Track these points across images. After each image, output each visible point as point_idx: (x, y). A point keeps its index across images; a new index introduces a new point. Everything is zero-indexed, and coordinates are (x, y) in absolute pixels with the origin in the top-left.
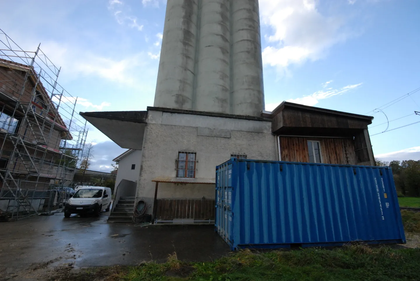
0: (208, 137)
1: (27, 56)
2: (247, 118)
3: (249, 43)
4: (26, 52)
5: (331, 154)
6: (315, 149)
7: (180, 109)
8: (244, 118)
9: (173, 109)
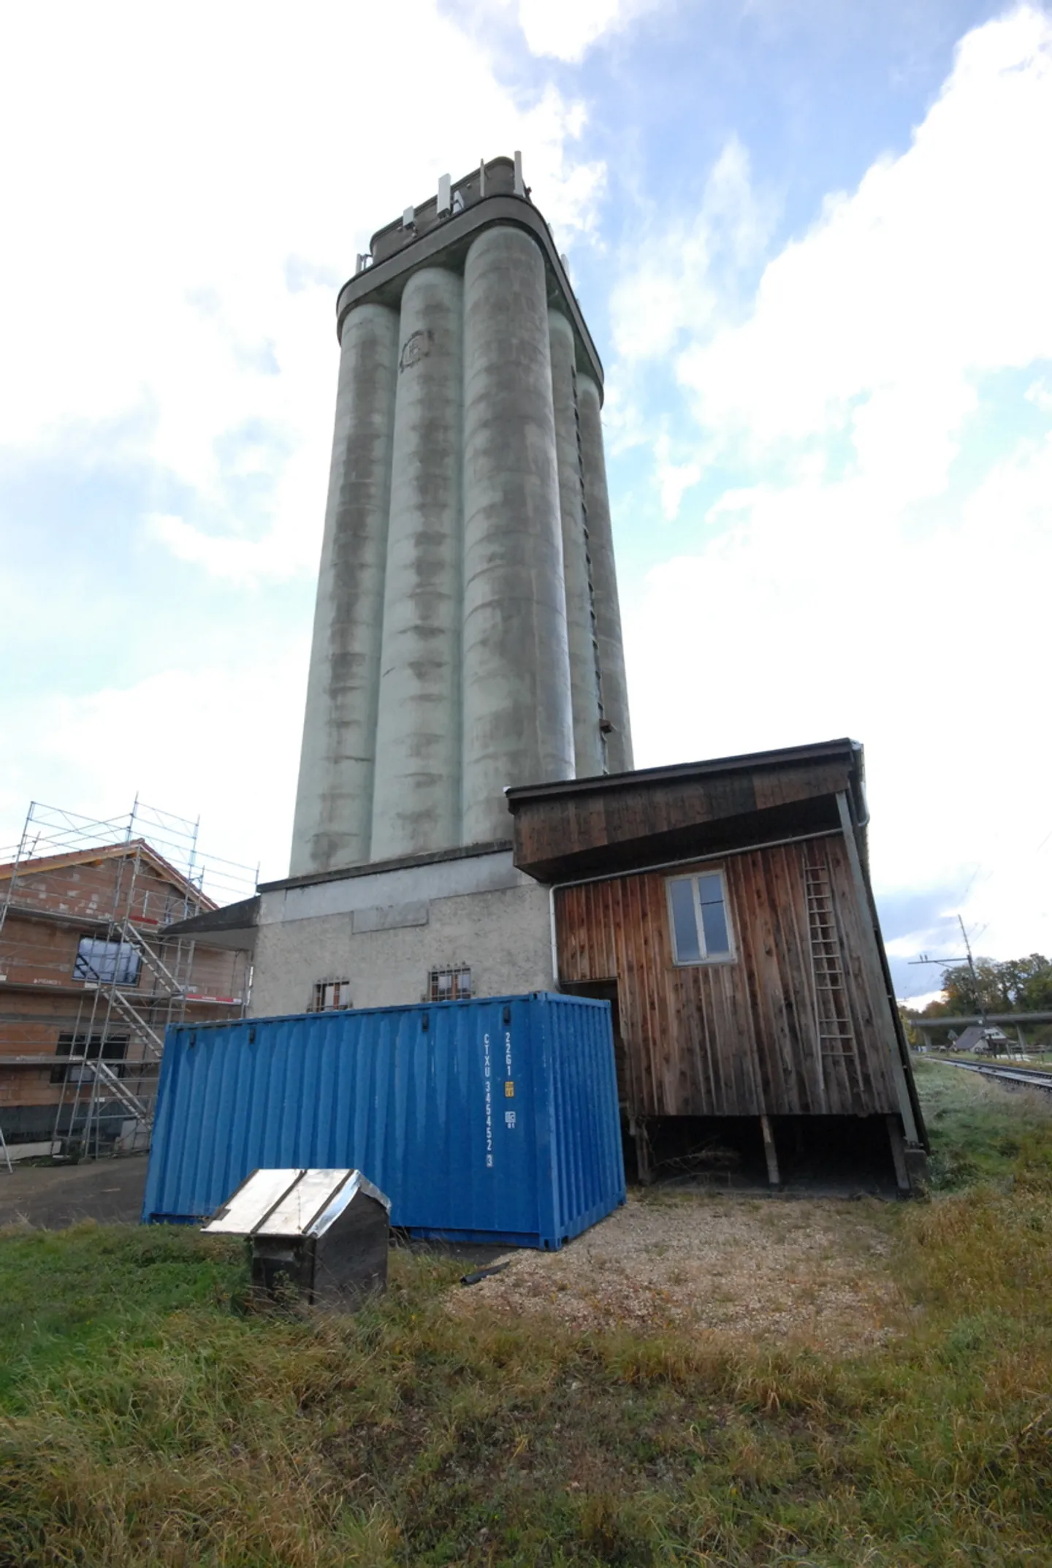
0: (374, 934)
1: (113, 829)
2: (471, 853)
3: (488, 611)
4: (110, 823)
5: (753, 913)
6: (702, 904)
7: (322, 871)
8: (464, 855)
9: (305, 878)
